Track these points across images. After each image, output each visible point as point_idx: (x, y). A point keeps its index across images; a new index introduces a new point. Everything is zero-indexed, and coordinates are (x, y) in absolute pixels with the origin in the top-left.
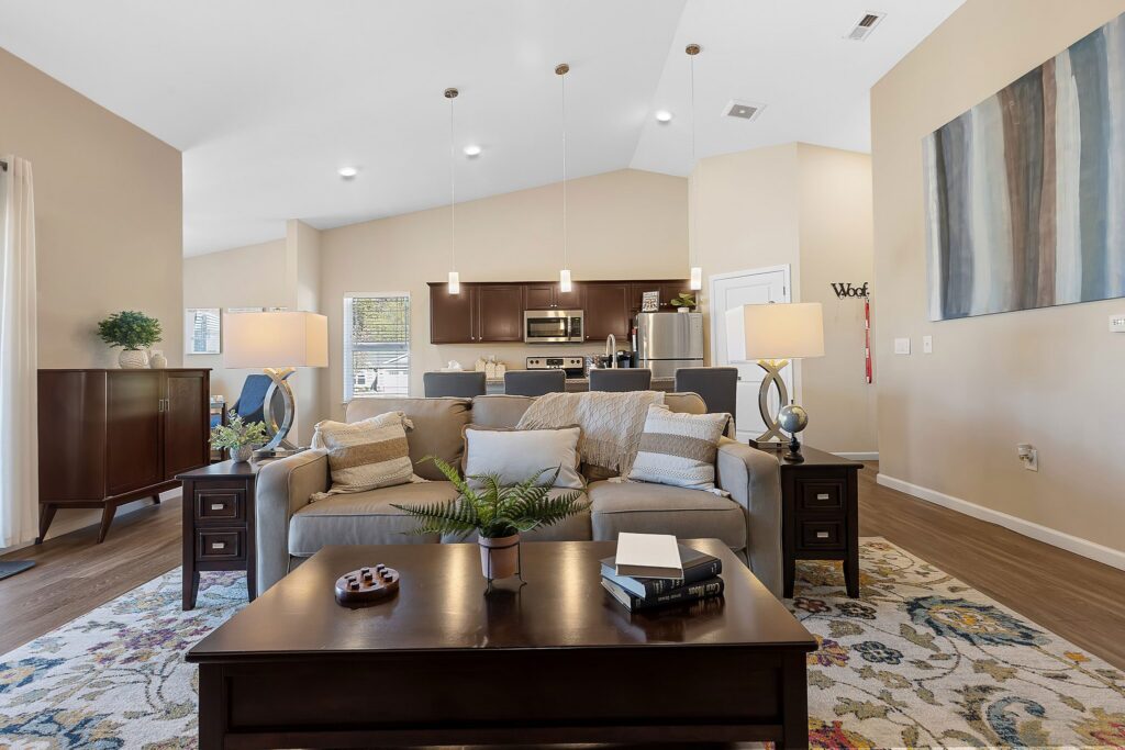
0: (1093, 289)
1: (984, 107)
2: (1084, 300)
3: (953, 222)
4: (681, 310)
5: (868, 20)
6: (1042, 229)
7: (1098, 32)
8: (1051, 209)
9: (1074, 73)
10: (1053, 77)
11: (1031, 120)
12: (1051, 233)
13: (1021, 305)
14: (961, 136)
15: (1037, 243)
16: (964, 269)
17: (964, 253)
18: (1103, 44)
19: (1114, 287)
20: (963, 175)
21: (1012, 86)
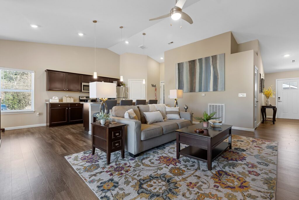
0: (200, 90)
1: (186, 62)
2: (199, 92)
3: (181, 78)
4: (121, 86)
5: (172, 42)
6: (194, 82)
7: (202, 58)
8: (195, 79)
9: (199, 62)
10: (196, 62)
11: (193, 67)
12: (195, 82)
13: (191, 91)
14: (182, 65)
15: (193, 83)
16: (182, 85)
17: (182, 83)
18: (202, 60)
19: (203, 90)
20: (183, 71)
21: (191, 61)
